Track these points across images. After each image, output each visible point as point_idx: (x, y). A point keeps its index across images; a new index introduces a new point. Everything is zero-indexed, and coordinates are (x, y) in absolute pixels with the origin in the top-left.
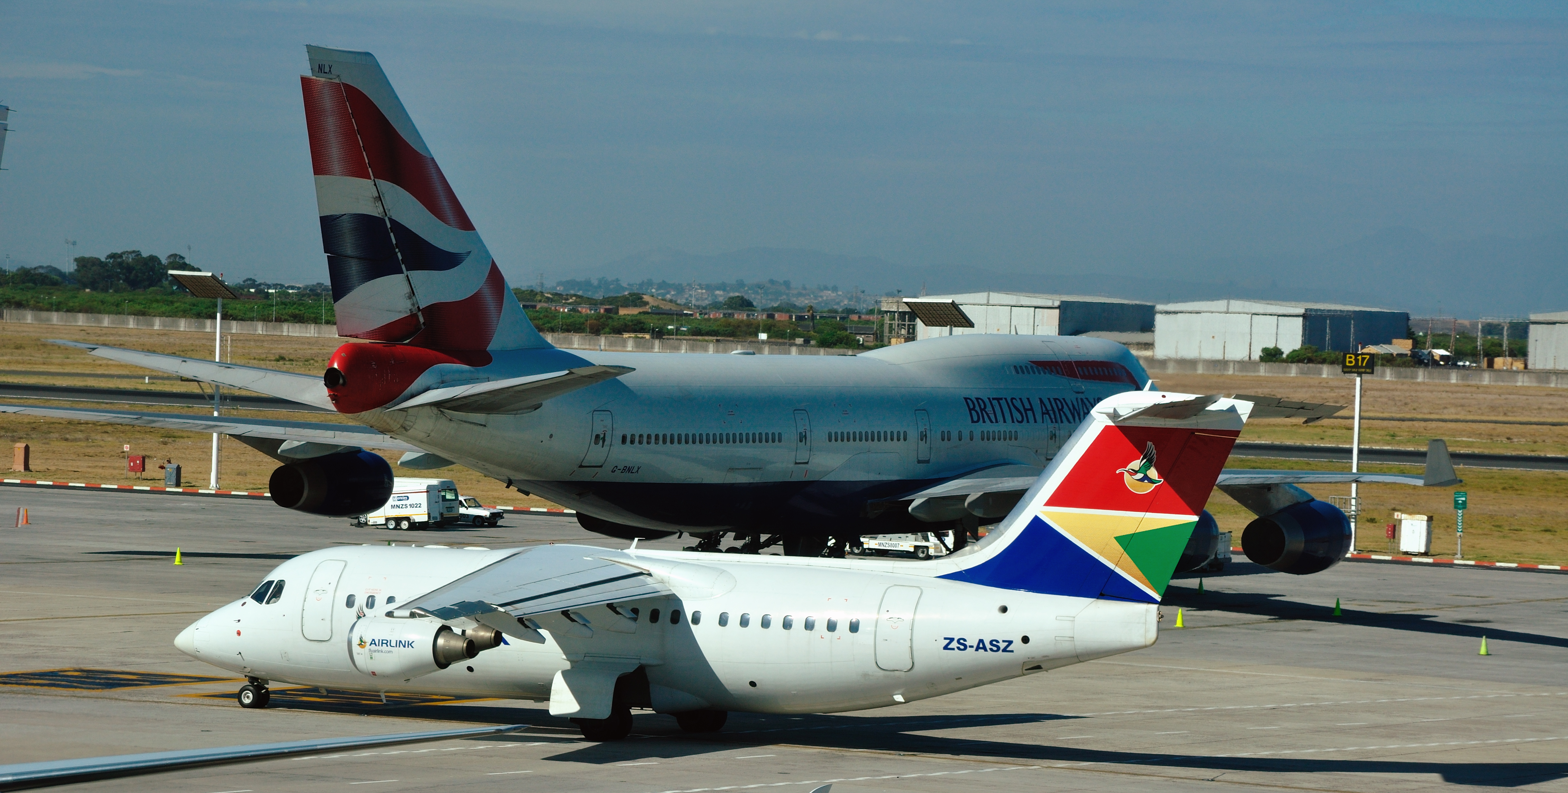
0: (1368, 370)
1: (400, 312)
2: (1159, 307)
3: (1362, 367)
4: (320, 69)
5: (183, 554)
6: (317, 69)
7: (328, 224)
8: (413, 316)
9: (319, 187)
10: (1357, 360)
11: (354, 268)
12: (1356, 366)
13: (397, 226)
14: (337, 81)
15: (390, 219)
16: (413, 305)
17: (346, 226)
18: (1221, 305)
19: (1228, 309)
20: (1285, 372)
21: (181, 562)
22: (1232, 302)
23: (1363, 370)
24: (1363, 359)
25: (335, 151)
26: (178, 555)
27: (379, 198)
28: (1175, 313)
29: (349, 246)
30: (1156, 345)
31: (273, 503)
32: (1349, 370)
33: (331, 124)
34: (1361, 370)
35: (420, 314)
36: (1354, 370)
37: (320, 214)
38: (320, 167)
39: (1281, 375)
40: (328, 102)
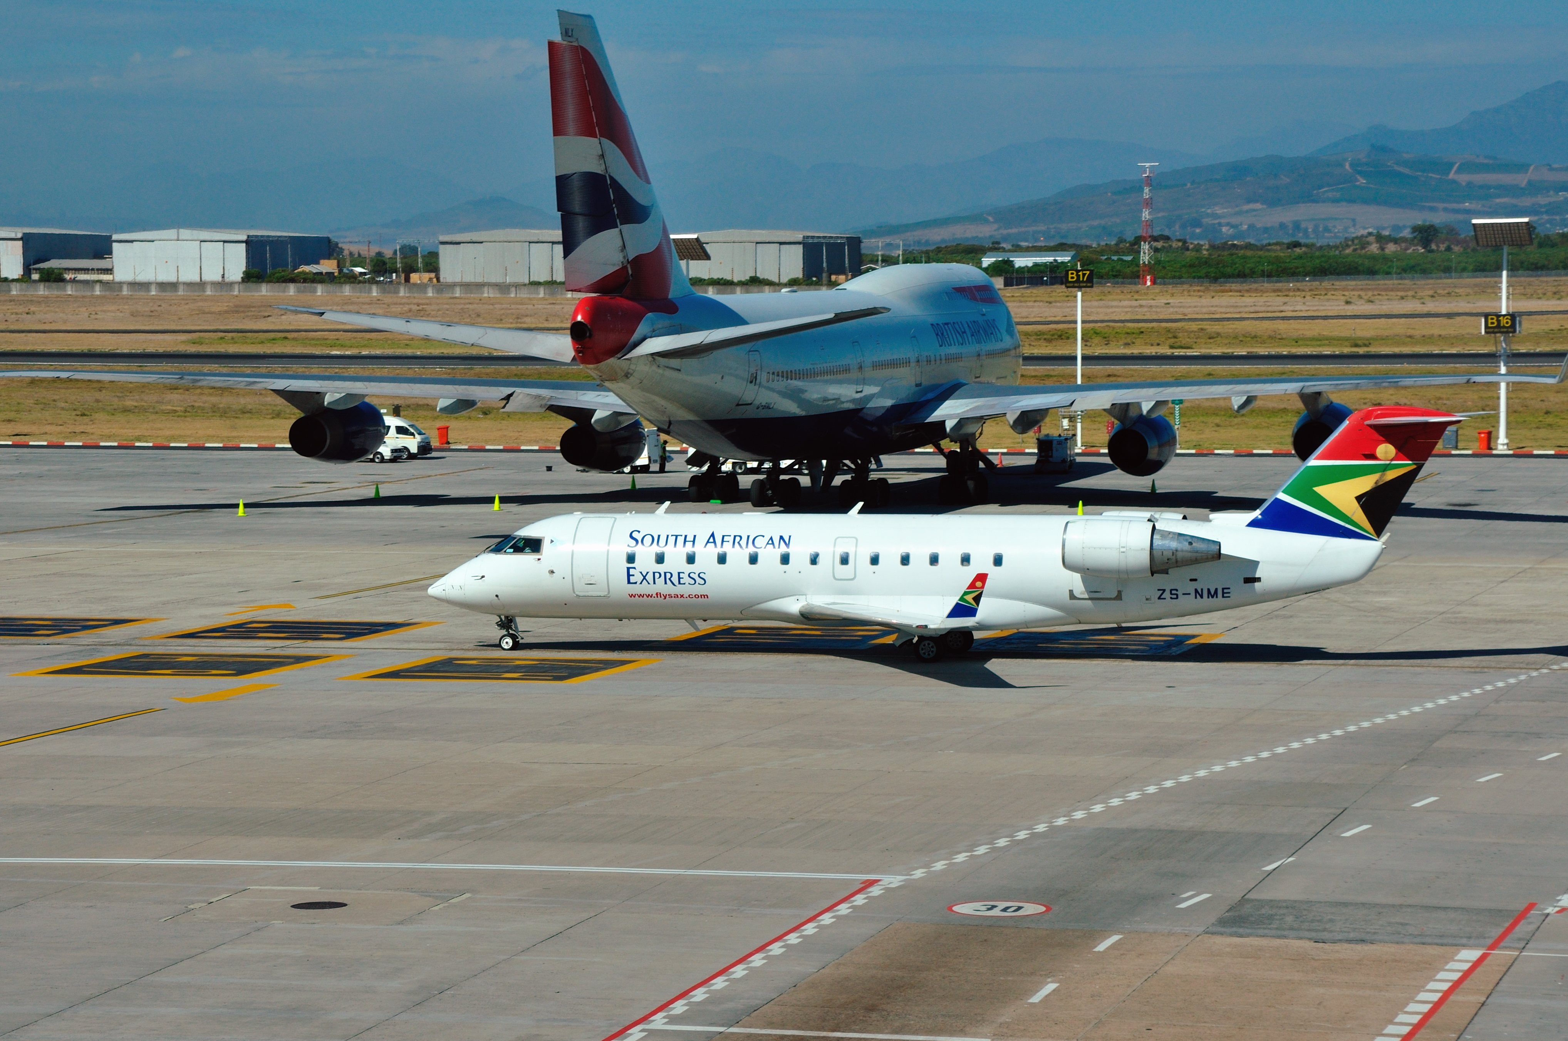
0: (1089, 285)
1: (614, 265)
2: (115, 237)
3: (1083, 282)
4: (566, 33)
5: (246, 506)
6: (564, 32)
7: (562, 181)
8: (624, 268)
9: (556, 147)
10: (1078, 276)
11: (581, 224)
12: (1078, 281)
13: (615, 183)
14: (575, 44)
15: (611, 177)
16: (624, 257)
17: (576, 184)
18: (171, 233)
19: (178, 237)
20: (284, 292)
21: (244, 513)
22: (181, 231)
23: (1085, 284)
24: (1084, 275)
25: (571, 112)
26: (241, 506)
27: (602, 156)
28: (132, 241)
29: (577, 204)
30: (115, 270)
31: (294, 453)
32: (1072, 285)
33: (569, 85)
34: (1082, 285)
35: (629, 266)
36: (1076, 285)
37: (556, 173)
38: (558, 130)
39: (281, 294)
40: (568, 65)
